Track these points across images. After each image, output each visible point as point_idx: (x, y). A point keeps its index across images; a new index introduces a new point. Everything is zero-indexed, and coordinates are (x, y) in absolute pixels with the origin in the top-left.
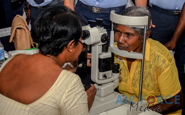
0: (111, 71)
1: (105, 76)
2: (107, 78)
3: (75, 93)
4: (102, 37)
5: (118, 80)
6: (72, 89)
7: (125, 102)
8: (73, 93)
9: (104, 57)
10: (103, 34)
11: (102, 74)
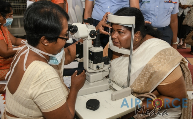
0: (103, 63)
1: (98, 67)
2: (100, 68)
3: (40, 84)
4: (90, 33)
5: (108, 70)
6: (36, 82)
7: (111, 88)
8: (39, 84)
9: (97, 51)
10: (91, 30)
11: (95, 65)
